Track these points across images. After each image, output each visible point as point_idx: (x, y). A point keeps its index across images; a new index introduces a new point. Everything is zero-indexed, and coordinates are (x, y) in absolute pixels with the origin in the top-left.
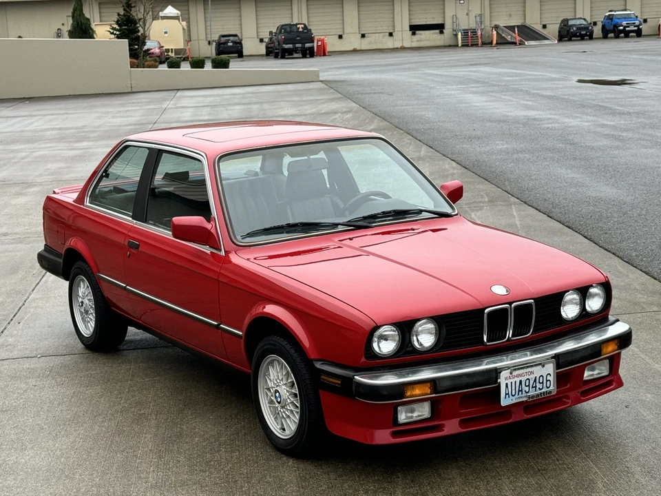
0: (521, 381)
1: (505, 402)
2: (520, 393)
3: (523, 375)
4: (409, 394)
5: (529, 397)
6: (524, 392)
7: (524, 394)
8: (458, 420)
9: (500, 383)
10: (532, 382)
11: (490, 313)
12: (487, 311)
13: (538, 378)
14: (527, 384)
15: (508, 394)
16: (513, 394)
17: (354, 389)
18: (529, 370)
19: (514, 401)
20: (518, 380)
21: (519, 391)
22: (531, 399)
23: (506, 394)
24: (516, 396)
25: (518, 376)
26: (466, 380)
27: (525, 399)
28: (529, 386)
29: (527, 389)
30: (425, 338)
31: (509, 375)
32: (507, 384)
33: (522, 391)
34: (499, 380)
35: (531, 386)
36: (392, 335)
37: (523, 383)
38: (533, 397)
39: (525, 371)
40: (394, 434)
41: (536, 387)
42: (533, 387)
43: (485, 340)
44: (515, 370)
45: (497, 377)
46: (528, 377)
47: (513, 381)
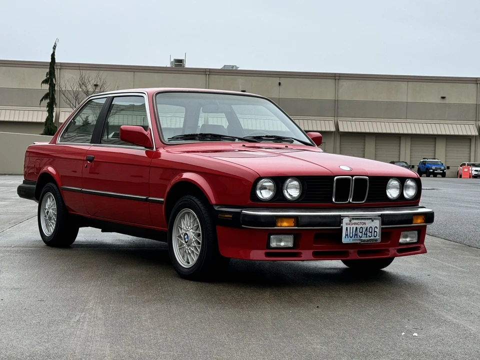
0: (356, 228)
1: (345, 240)
2: (356, 236)
3: (358, 224)
4: (279, 224)
5: (362, 240)
6: (358, 237)
7: (359, 238)
8: (312, 251)
9: (342, 226)
10: (364, 230)
11: (337, 179)
12: (336, 178)
13: (368, 228)
14: (361, 231)
15: (348, 235)
16: (351, 236)
17: (241, 219)
18: (363, 221)
19: (351, 242)
20: (355, 226)
21: (355, 235)
22: (363, 242)
23: (346, 235)
24: (353, 238)
25: (355, 224)
26: (319, 220)
27: (359, 242)
28: (362, 232)
29: (361, 234)
30: (292, 191)
31: (348, 222)
32: (347, 228)
33: (357, 235)
34: (341, 225)
35: (363, 233)
36: (270, 186)
37: (358, 230)
38: (364, 241)
39: (360, 221)
40: (267, 255)
41: (367, 234)
42: (364, 234)
43: (334, 200)
44: (353, 219)
45: (341, 222)
46: (361, 226)
47: (352, 226)
